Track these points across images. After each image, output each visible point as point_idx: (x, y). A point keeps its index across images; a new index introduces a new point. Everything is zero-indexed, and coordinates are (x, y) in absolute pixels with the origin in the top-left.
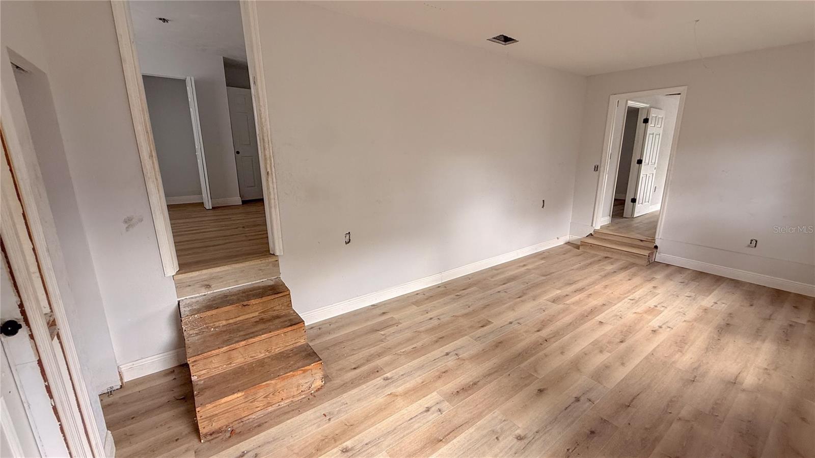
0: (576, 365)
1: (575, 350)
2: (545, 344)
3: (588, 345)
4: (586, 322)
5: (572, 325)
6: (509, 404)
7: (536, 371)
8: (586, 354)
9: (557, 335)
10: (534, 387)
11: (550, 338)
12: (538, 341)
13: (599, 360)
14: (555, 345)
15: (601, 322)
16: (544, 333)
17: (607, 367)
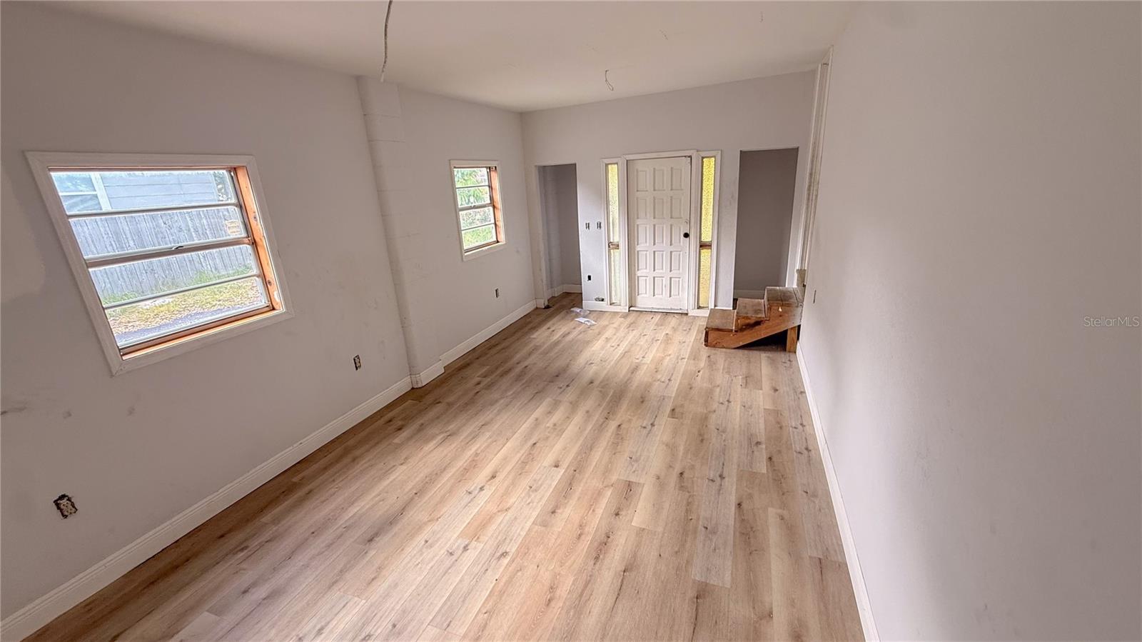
0: (574, 406)
1: (578, 418)
2: (606, 415)
3: (567, 427)
4: (575, 458)
5: (588, 449)
6: (605, 372)
7: (601, 391)
8: (568, 417)
9: (601, 428)
10: (596, 383)
11: (604, 422)
12: (613, 414)
13: (557, 416)
14: (597, 416)
15: (557, 466)
16: (613, 425)
17: (550, 412)
